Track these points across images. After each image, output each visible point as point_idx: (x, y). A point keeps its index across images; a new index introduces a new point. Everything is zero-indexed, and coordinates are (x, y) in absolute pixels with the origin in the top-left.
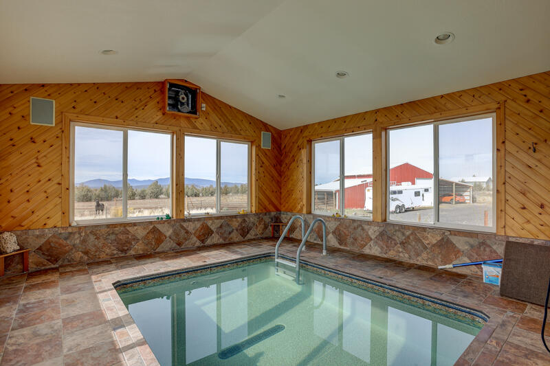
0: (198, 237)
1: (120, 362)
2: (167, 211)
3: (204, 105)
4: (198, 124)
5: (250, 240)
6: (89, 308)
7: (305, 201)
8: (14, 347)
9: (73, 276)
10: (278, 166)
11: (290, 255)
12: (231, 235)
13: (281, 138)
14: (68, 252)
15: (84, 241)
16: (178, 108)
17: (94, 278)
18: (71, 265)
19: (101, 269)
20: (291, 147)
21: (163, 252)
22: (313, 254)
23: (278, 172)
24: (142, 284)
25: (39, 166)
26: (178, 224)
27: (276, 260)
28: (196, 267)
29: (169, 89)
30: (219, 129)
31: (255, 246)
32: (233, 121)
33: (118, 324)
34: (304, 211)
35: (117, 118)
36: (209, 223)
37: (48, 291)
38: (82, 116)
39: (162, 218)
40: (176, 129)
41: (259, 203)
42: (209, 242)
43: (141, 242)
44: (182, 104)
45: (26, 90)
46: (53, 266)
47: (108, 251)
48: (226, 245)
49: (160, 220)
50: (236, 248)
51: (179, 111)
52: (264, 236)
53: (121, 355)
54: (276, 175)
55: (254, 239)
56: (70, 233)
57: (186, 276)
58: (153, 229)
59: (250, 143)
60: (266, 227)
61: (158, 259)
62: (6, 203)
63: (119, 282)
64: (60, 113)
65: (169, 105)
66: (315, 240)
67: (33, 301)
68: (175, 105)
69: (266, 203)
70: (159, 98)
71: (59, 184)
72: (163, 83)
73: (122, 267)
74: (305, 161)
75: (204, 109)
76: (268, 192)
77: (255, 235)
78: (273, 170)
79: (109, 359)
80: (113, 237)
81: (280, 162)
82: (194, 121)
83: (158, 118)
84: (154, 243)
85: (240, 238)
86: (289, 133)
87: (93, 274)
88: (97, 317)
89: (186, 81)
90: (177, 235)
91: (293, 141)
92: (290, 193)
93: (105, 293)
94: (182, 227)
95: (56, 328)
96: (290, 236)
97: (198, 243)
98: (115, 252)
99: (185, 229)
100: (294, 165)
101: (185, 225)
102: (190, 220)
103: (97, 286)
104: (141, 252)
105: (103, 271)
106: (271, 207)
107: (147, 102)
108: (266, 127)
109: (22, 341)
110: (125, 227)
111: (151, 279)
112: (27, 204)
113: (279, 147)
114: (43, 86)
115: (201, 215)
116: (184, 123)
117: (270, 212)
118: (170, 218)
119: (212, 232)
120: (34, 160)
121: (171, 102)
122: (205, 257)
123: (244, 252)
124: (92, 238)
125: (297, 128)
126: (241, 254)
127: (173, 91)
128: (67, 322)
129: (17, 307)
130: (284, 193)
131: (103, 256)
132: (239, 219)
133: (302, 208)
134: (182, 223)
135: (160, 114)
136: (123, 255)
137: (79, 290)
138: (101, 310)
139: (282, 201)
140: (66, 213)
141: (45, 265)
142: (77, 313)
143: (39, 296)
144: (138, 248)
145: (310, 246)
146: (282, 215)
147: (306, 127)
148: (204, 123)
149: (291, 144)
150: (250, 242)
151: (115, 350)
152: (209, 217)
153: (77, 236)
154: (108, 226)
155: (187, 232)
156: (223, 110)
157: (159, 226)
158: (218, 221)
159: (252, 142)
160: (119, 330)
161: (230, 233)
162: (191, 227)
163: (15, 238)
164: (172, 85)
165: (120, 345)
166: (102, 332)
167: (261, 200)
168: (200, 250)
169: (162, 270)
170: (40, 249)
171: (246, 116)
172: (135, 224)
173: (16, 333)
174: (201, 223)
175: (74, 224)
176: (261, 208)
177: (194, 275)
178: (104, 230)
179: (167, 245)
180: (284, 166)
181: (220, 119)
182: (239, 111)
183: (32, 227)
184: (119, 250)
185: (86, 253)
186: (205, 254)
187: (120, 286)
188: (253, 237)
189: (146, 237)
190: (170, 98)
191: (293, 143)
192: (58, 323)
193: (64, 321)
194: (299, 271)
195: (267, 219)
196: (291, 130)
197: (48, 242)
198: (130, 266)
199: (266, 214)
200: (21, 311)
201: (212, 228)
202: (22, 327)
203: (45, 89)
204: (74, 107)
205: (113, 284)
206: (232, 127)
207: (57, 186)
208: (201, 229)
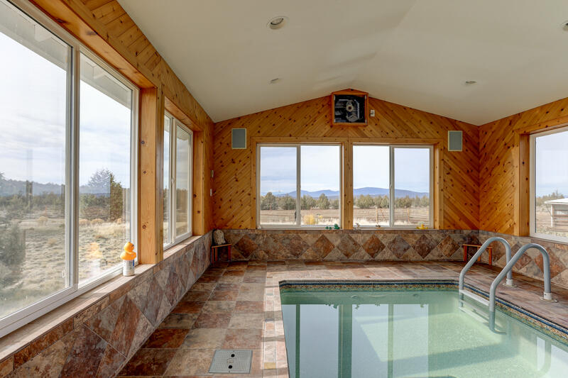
0: (368, 251)
1: (260, 348)
2: (336, 222)
3: (373, 111)
4: (367, 132)
5: (430, 262)
6: (255, 298)
7: (516, 218)
8: (205, 312)
9: (255, 269)
10: (475, 173)
11: (483, 288)
12: (407, 252)
13: (478, 136)
14: (255, 250)
15: (266, 242)
16: (346, 119)
17: (268, 274)
18: (256, 261)
19: (276, 267)
20: (494, 146)
21: (331, 261)
22: (524, 294)
23: (474, 180)
24: (304, 287)
25: (237, 181)
26: (346, 235)
27: (461, 291)
28: (357, 281)
29: (336, 102)
30: (391, 134)
31: (437, 268)
32: (407, 123)
33: (270, 317)
34: (516, 231)
35: (290, 136)
36: (380, 236)
37: (236, 278)
38: (264, 138)
39: (331, 228)
40: (344, 140)
41: (444, 217)
42: (379, 257)
43: (310, 248)
44: (350, 114)
45: (229, 124)
46: (245, 259)
47: (284, 253)
48: (399, 263)
49: (329, 230)
50: (410, 268)
51: (348, 121)
52: (453, 258)
53: (262, 343)
54: (471, 183)
55: (437, 261)
56: (257, 235)
57: (347, 288)
58: (322, 237)
59: (432, 147)
60: (455, 248)
61: (324, 267)
62: (218, 209)
63: (285, 281)
64: (250, 138)
65: (336, 116)
66: (536, 275)
67: (226, 283)
68: (343, 115)
69: (456, 218)
70: (327, 111)
71: (249, 195)
72: (330, 97)
73: (292, 269)
74: (516, 163)
75: (373, 115)
76: (458, 205)
77: (439, 256)
78: (466, 177)
79: (254, 343)
80: (287, 241)
81: (478, 168)
82: (362, 129)
83: (327, 130)
84: (322, 251)
85: (418, 257)
86: (491, 128)
87: (269, 270)
88: (258, 306)
89: (352, 90)
90: (346, 246)
91: (498, 137)
92: (493, 206)
93: (271, 289)
94: (351, 238)
95: (231, 306)
96: (494, 264)
97: (367, 257)
98: (289, 255)
99: (354, 241)
100: (498, 170)
101: (354, 236)
102: (359, 231)
103: (267, 281)
104: (311, 258)
105: (277, 270)
106: (462, 224)
107: (315, 118)
108: (454, 124)
109: (210, 309)
110: (297, 233)
111: (313, 284)
112: (230, 210)
113: (476, 147)
114: (239, 118)
115: (372, 227)
116: (352, 133)
117: (461, 230)
118: (339, 228)
119: (384, 247)
120: (234, 176)
121: (338, 114)
122: (370, 272)
123: (418, 274)
124: (272, 240)
125: (503, 120)
126: (414, 275)
127: (341, 102)
128: (240, 304)
129: (216, 285)
130: (484, 205)
131: (280, 258)
132: (417, 235)
133: (512, 228)
134: (350, 235)
135: (328, 127)
136: (295, 259)
137: (255, 281)
138: (263, 302)
139: (481, 217)
140: (254, 218)
141: (240, 258)
142: (247, 300)
143: (230, 280)
144: (308, 254)
145: (522, 282)
146: (481, 235)
147: (519, 115)
148: (373, 130)
149: (495, 142)
150: (430, 263)
151: (260, 338)
152: (380, 230)
153: (261, 237)
154: (284, 231)
155: (355, 244)
156: (396, 113)
157: (327, 236)
158: (391, 235)
159: (435, 145)
160: (268, 322)
161: (405, 250)
162: (359, 239)
163: (223, 234)
164: (338, 97)
165: (265, 335)
166: (257, 320)
167: (447, 213)
168: (368, 264)
169: (323, 278)
170: (237, 244)
171: (425, 116)
172: (306, 232)
173: (210, 303)
174: (371, 236)
175: (259, 227)
176: (448, 223)
177: (355, 289)
178: (281, 235)
179: (335, 255)
180: (483, 170)
181: (392, 124)
182: (415, 111)
183: (233, 228)
184: (292, 253)
185: (267, 252)
186: (372, 269)
187: (284, 285)
188: (435, 258)
189: (315, 245)
190: (336, 110)
191: (497, 140)
192: (233, 304)
193: (238, 302)
194: (494, 312)
195: (457, 238)
196: (494, 123)
197: (242, 240)
198: (298, 269)
199: (455, 232)
200: (217, 289)
201: (383, 243)
202: (214, 299)
203: (241, 120)
204: (259, 132)
205: (280, 282)
206: (407, 131)
207: (248, 196)
208: (371, 242)
